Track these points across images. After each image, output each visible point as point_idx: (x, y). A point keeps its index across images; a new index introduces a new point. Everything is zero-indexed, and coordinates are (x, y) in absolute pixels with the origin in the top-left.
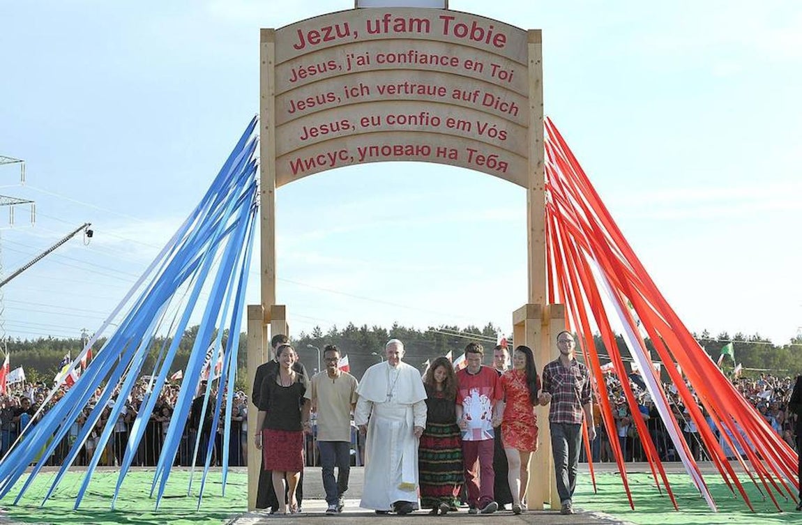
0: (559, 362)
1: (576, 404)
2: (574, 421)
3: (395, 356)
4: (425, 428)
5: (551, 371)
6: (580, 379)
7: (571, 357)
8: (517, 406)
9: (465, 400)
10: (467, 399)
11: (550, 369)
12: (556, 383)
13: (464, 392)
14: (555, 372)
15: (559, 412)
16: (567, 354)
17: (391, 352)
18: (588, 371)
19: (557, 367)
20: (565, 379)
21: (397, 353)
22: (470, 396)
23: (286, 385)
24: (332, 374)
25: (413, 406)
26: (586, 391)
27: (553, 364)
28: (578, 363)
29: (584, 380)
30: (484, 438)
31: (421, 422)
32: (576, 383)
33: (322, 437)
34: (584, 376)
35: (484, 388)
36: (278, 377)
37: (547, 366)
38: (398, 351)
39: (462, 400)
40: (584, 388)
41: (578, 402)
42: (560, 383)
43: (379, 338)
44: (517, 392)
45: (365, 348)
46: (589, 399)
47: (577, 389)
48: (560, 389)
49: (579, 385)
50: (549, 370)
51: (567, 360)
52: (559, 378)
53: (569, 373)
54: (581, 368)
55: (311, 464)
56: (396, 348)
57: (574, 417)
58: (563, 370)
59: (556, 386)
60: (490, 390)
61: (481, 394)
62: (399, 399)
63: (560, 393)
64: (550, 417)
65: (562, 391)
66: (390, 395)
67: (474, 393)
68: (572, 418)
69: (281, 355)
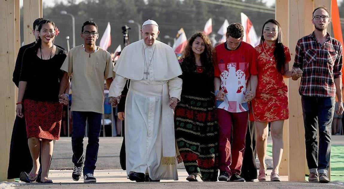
0: (313, 37)
1: (328, 78)
2: (327, 94)
3: (151, 37)
4: (180, 99)
5: (304, 45)
6: (333, 54)
7: (325, 33)
8: (266, 78)
9: (222, 73)
10: (224, 73)
11: (304, 43)
12: (308, 58)
13: (222, 66)
14: (308, 46)
15: (311, 85)
16: (321, 30)
17: (147, 33)
18: (341, 46)
19: (311, 42)
20: (318, 54)
21: (152, 34)
22: (227, 70)
23: (46, 58)
24: (89, 48)
25: (168, 82)
26: (338, 65)
27: (307, 39)
28: (332, 38)
29: (337, 55)
30: (238, 111)
31: (177, 93)
32: (329, 59)
33: (76, 107)
34: (337, 52)
35: (240, 64)
36: (39, 50)
37: (301, 40)
38: (153, 32)
39: (220, 73)
40: (336, 62)
41: (330, 77)
42: (313, 58)
43: (136, 6)
44: (264, 65)
45: (121, 15)
46: (340, 74)
47: (330, 63)
48: (313, 64)
49: (332, 59)
50: (302, 44)
51: (321, 35)
52: (312, 53)
53: (322, 48)
54: (334, 43)
55: (65, 133)
56: (152, 30)
57: (326, 91)
58: (316, 45)
59: (308, 60)
60: (246, 65)
61: (237, 68)
62: (155, 77)
63: (313, 67)
64: (301, 91)
65: (315, 65)
66: (147, 73)
67: (232, 67)
68: (324, 92)
69: (42, 30)
